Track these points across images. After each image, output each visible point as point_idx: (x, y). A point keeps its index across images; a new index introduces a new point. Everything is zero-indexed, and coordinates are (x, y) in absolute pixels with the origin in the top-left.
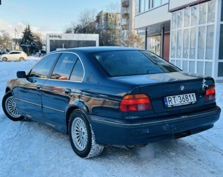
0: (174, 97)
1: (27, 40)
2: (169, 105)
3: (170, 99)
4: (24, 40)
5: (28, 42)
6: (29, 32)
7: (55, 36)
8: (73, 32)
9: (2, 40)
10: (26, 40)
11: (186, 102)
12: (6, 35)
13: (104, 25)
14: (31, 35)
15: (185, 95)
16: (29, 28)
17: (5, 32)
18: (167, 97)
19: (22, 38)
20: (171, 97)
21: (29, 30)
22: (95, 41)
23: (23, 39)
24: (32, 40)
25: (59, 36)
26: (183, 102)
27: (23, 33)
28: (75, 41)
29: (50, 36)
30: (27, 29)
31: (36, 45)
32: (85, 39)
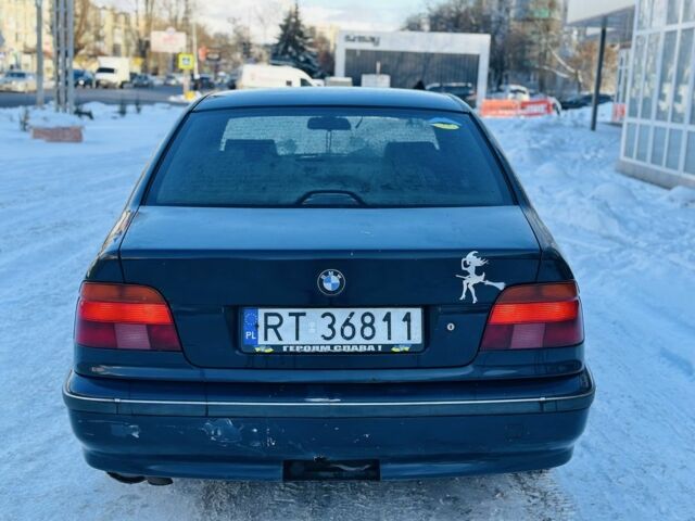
0: (297, 315)
1: (290, 49)
2: (264, 342)
3: (273, 321)
4: (281, 47)
5: (290, 54)
6: (298, 24)
7: (362, 39)
8: (426, 27)
9: (229, 46)
10: (286, 47)
11: (358, 339)
12: (241, 29)
13: (517, 7)
14: (301, 34)
15: (359, 312)
16: (297, 13)
17: (239, 23)
18: (262, 312)
19: (277, 41)
20: (284, 312)
21: (296, 17)
22: (478, 57)
23: (278, 45)
24: (303, 49)
25: (373, 40)
26: (338, 339)
27: (281, 26)
28: (417, 55)
29: (348, 39)
30: (290, 16)
31: (314, 61)
32: (447, 50)
